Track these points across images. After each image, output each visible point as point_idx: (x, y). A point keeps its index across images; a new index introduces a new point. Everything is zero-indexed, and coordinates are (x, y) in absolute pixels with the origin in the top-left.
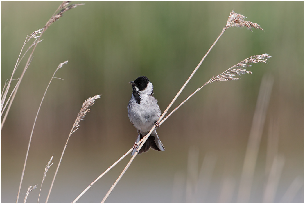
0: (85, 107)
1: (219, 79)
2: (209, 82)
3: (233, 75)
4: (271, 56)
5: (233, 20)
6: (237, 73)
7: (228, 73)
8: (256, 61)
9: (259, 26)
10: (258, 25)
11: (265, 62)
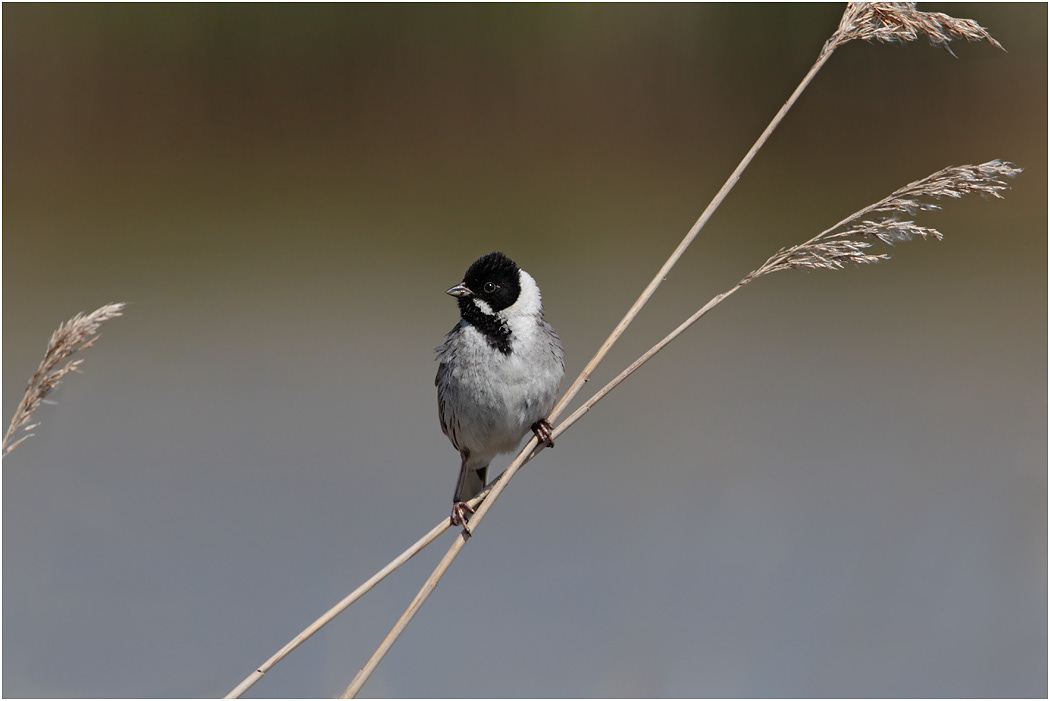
0: (58, 351)
1: (806, 262)
2: (765, 269)
3: (863, 245)
4: (1019, 170)
5: (867, 10)
6: (880, 236)
7: (843, 234)
8: (957, 190)
9: (982, 29)
10: (977, 26)
11: (996, 194)
